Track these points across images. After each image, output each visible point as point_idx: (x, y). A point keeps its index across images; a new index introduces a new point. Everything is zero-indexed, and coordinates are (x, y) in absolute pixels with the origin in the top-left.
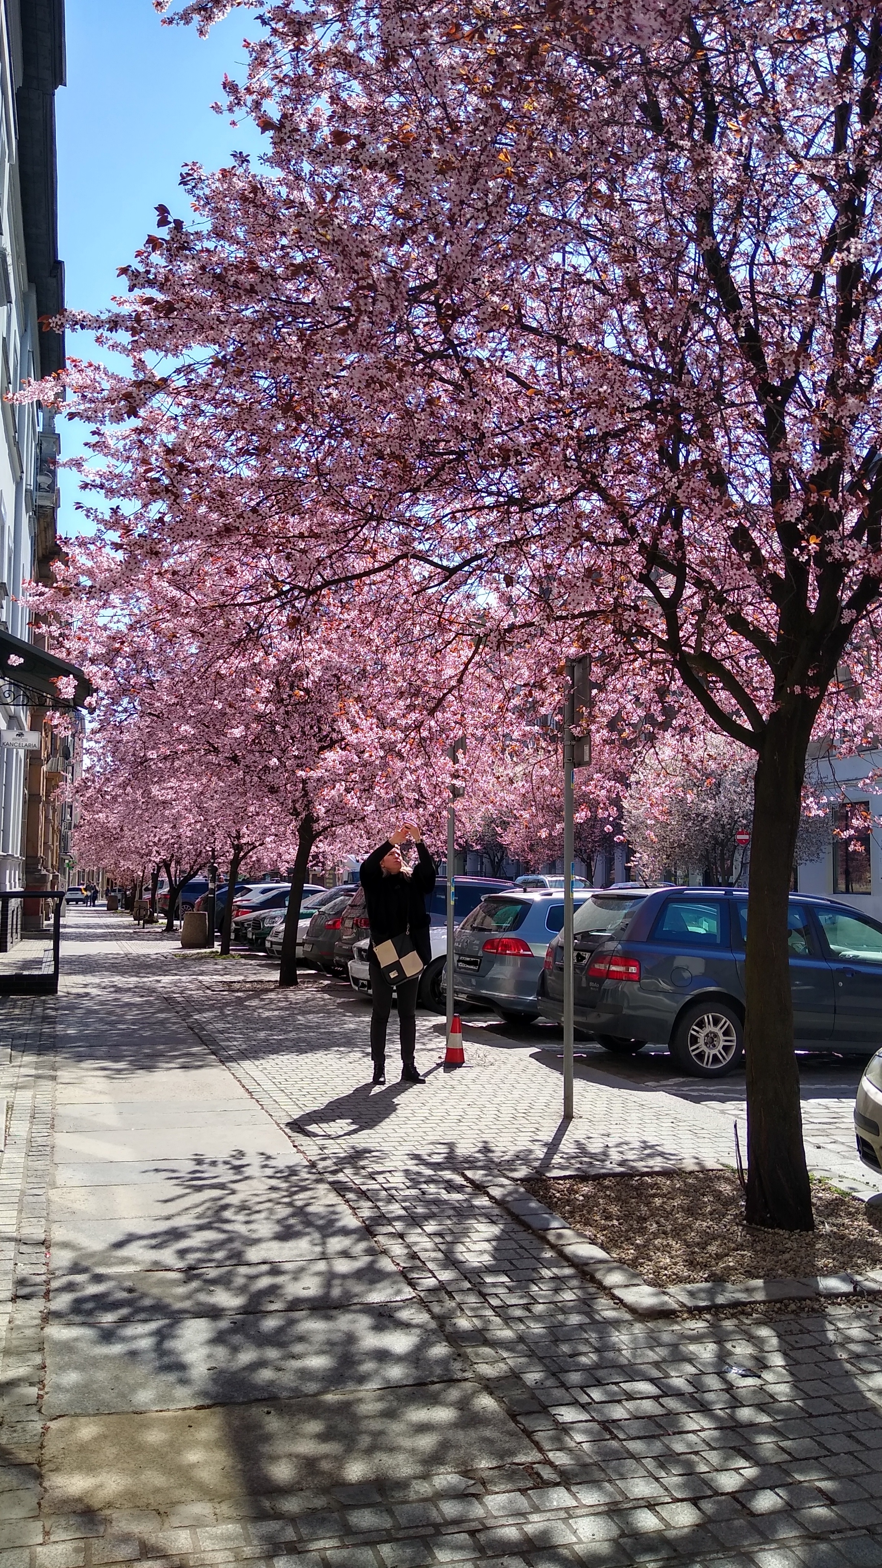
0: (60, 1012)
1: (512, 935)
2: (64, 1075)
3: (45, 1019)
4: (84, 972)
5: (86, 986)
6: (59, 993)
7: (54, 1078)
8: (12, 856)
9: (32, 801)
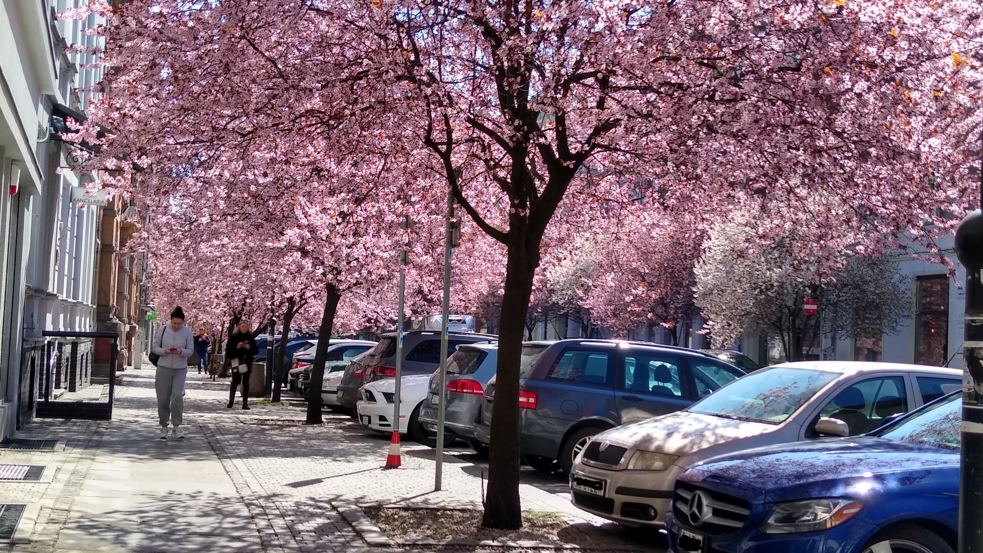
0: (109, 430)
1: (470, 377)
2: (100, 458)
3: (96, 433)
4: (139, 408)
5: (137, 416)
6: (112, 420)
7: (93, 459)
8: (82, 303)
9: (104, 251)
